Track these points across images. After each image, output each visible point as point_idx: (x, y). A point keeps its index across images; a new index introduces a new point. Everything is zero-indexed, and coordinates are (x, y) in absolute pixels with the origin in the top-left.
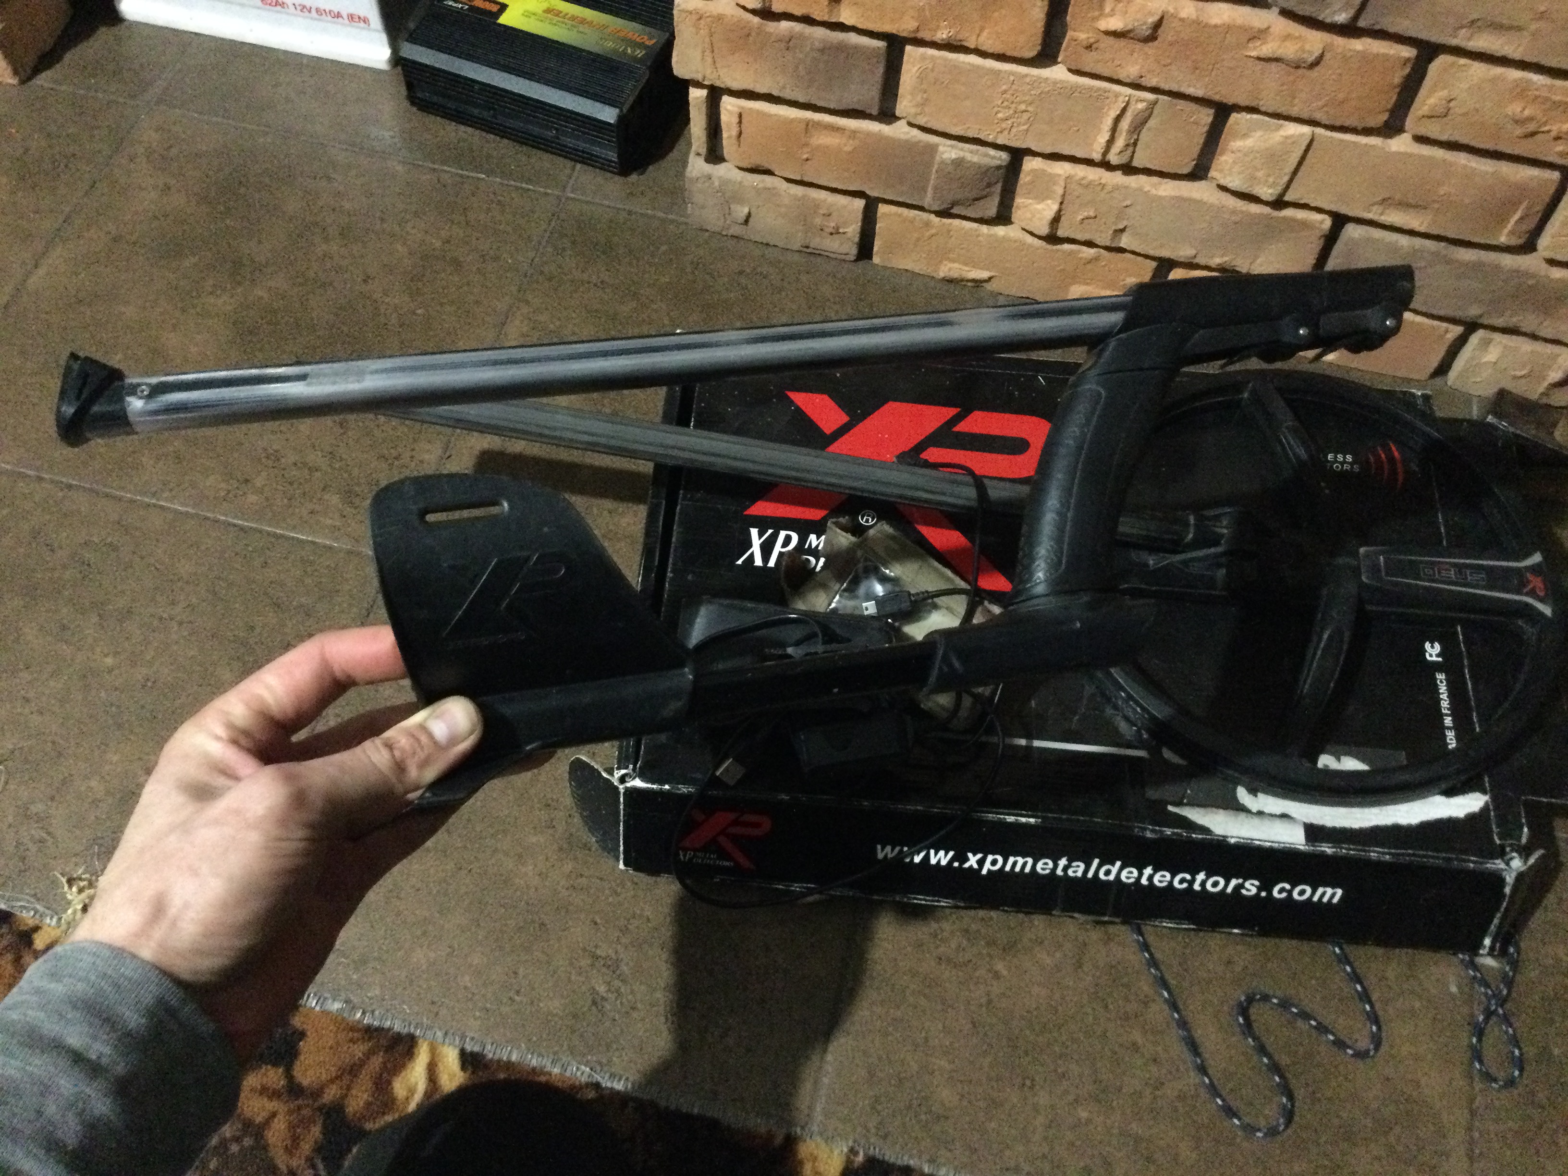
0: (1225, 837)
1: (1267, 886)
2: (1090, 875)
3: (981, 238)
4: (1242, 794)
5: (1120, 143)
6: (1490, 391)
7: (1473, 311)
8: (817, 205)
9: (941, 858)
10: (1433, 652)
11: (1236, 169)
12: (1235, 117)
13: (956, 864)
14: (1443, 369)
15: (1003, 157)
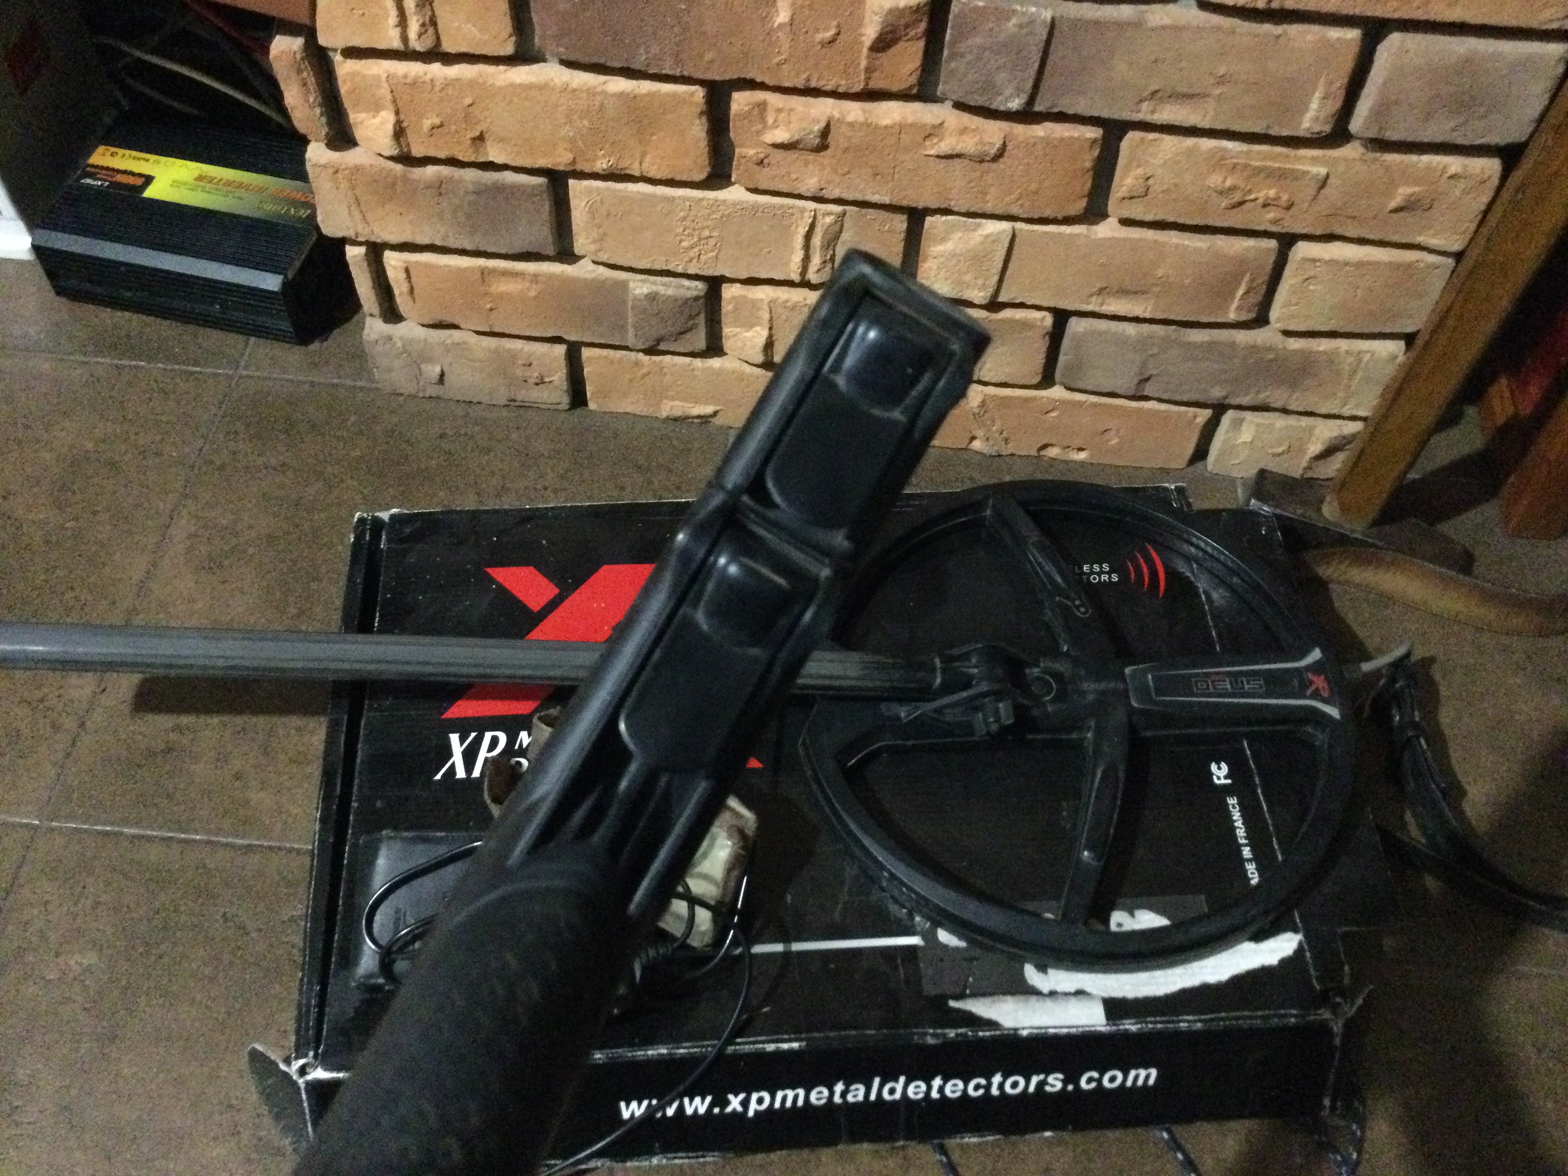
0: (1016, 1030)
1: (1072, 1077)
2: (873, 1097)
3: (696, 372)
4: (1031, 974)
5: (816, 261)
6: (1251, 472)
7: (1217, 393)
8: (513, 356)
9: (697, 1106)
10: (1220, 773)
11: (942, 274)
12: (929, 220)
13: (716, 1110)
14: (1200, 454)
15: (699, 287)
